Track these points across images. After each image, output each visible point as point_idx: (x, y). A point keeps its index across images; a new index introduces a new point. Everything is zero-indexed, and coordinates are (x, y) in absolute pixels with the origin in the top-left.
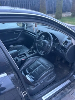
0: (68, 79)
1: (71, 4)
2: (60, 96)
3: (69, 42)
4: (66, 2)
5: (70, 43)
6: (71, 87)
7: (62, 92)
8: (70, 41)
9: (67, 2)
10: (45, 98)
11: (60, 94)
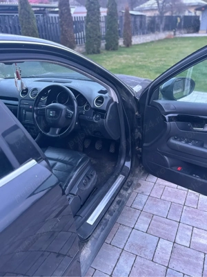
0: (119, 175)
1: (56, 26)
2: (117, 207)
3: (106, 97)
4: (44, 22)
5: (109, 99)
6: (129, 186)
7: (118, 199)
8: (107, 95)
9: (47, 22)
10: (92, 220)
11: (115, 203)
